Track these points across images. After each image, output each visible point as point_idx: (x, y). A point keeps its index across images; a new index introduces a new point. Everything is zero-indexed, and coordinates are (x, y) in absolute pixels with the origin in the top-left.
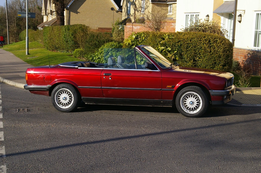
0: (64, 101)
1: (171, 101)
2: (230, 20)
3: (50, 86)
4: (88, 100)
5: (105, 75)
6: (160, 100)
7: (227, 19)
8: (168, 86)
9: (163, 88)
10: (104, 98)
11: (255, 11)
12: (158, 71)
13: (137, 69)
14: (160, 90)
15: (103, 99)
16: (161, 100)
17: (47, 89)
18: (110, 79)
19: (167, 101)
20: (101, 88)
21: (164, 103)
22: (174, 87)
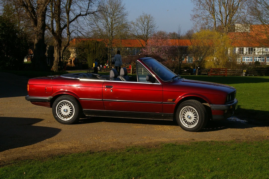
0: (65, 112)
1: (172, 114)
3: (52, 97)
4: (89, 112)
5: (106, 87)
8: (169, 100)
9: (164, 102)
10: (106, 110)
12: (159, 84)
13: (139, 82)
14: (161, 103)
15: (104, 111)
16: (162, 113)
17: (48, 101)
18: (111, 91)
19: (168, 114)
20: (102, 100)
21: (165, 117)
22: (175, 100)
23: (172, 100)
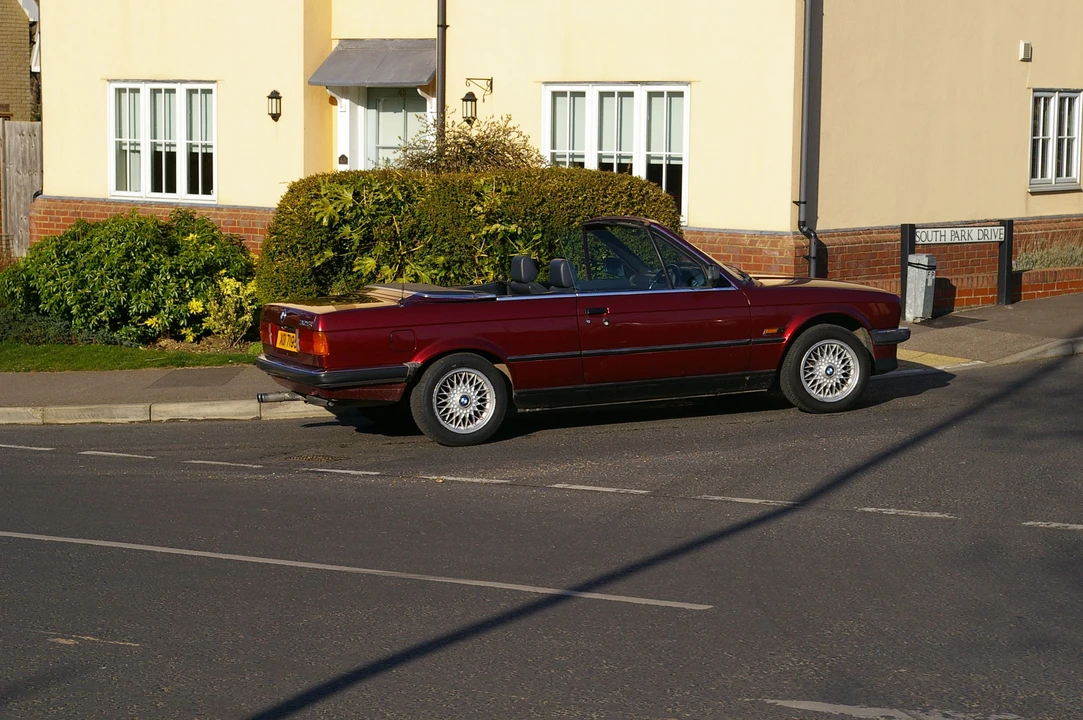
0: (461, 411)
1: (771, 372)
2: (373, 112)
3: (418, 365)
5: (589, 315)
6: (740, 373)
7: (361, 109)
8: (766, 331)
9: (754, 338)
10: (585, 385)
11: (547, 83)
12: (734, 289)
13: (674, 289)
14: (748, 343)
15: (581, 389)
16: (746, 373)
17: (409, 377)
18: (607, 324)
19: (762, 374)
20: (580, 355)
21: (752, 382)
22: (785, 330)
23: (775, 331)
